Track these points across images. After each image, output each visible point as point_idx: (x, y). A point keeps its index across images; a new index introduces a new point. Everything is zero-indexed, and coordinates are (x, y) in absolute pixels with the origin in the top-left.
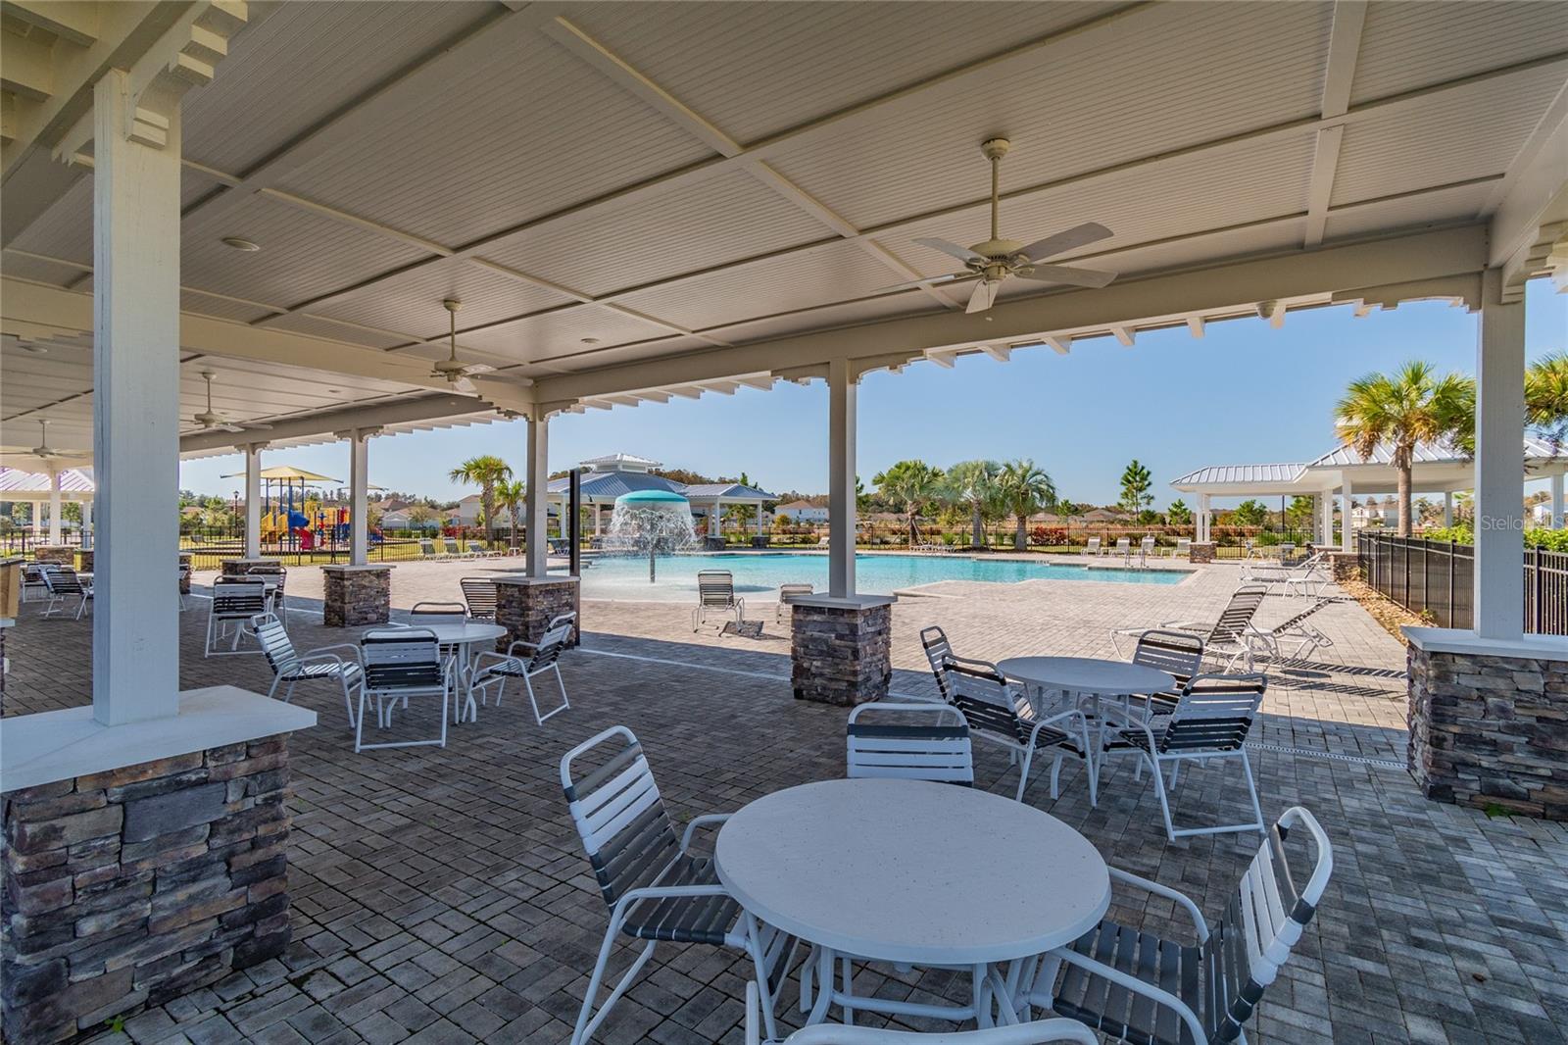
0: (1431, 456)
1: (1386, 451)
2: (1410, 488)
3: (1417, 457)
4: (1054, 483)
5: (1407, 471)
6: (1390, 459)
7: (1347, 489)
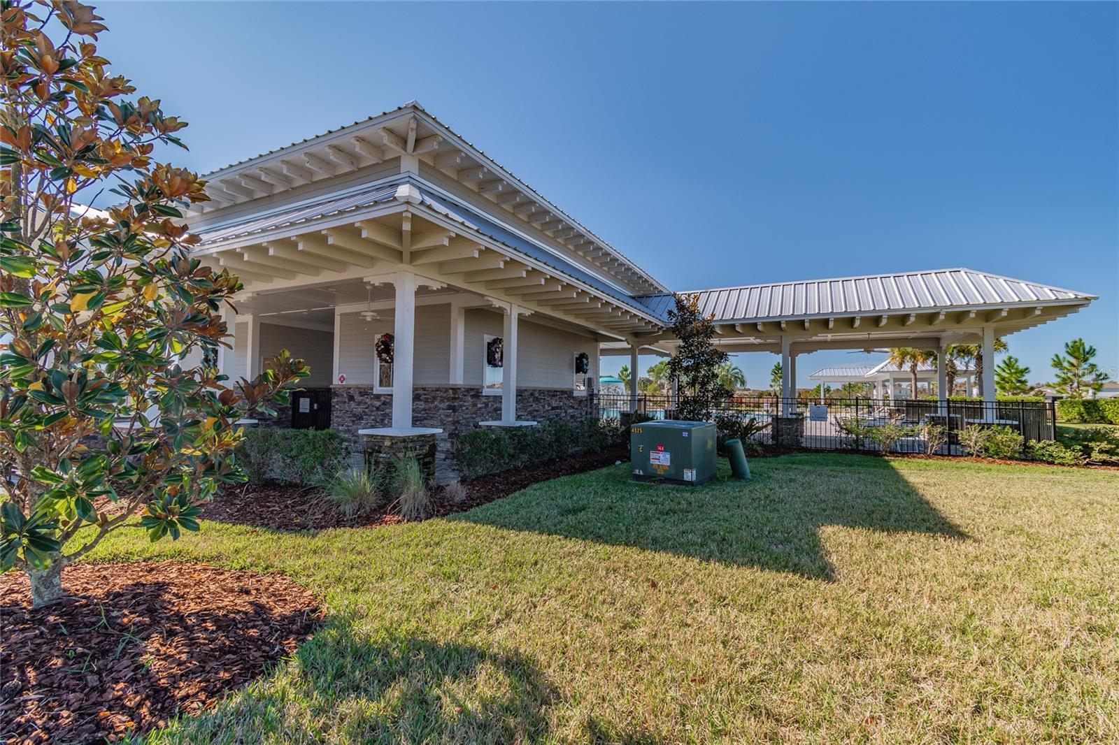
0: (924, 369)
1: (907, 367)
2: (916, 380)
3: (918, 369)
4: (744, 374)
5: (915, 374)
6: (909, 370)
7: (892, 381)
